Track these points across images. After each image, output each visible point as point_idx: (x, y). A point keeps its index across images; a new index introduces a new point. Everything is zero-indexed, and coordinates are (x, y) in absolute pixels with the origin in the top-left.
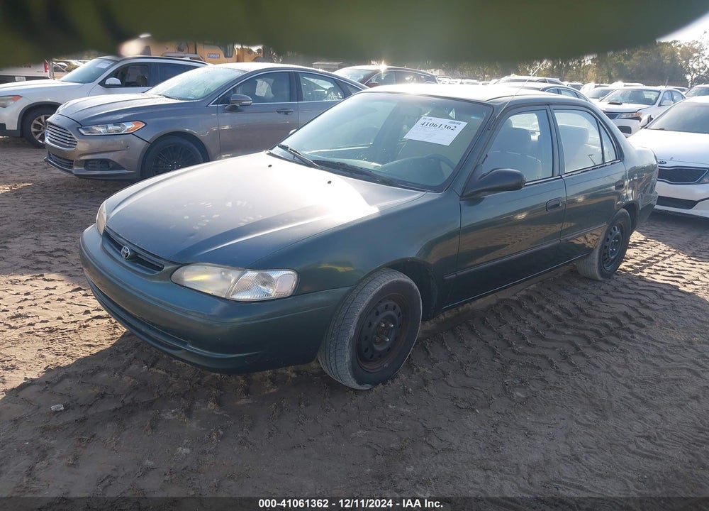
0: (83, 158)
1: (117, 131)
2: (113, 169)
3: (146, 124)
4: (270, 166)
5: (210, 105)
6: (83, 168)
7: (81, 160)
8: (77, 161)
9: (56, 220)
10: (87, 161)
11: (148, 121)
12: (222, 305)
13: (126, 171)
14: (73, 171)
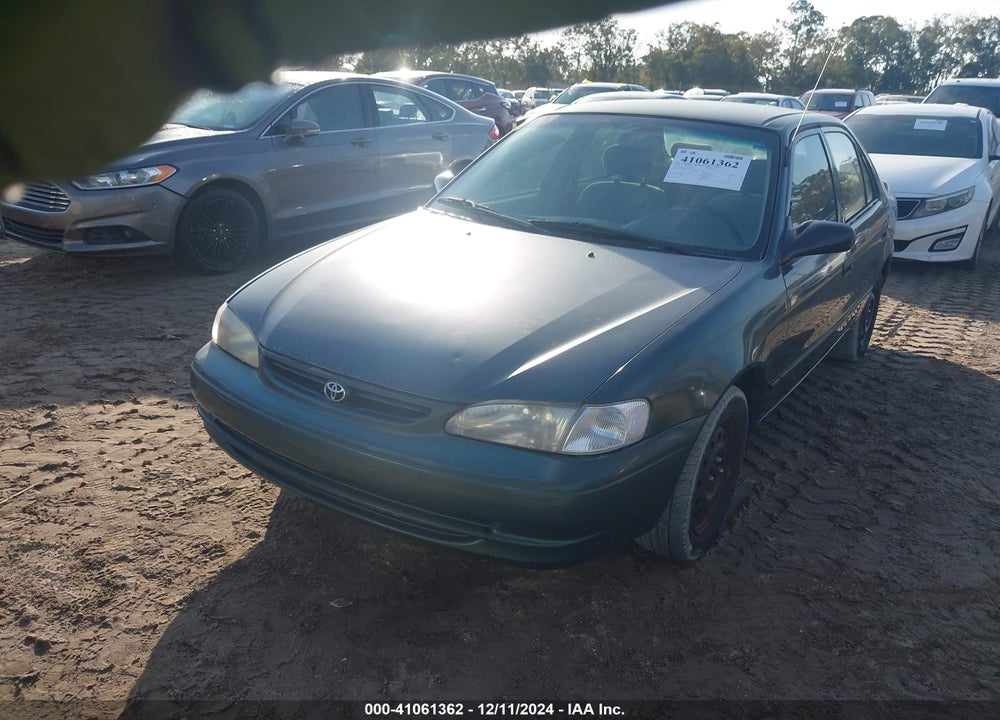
0: (80, 226)
1: (134, 182)
2: (131, 240)
3: (178, 170)
4: (469, 234)
5: (262, 137)
6: (82, 242)
7: (80, 230)
8: (70, 231)
9: (76, 325)
10: (87, 230)
11: (180, 165)
12: (554, 464)
13: (151, 243)
14: (65, 248)
